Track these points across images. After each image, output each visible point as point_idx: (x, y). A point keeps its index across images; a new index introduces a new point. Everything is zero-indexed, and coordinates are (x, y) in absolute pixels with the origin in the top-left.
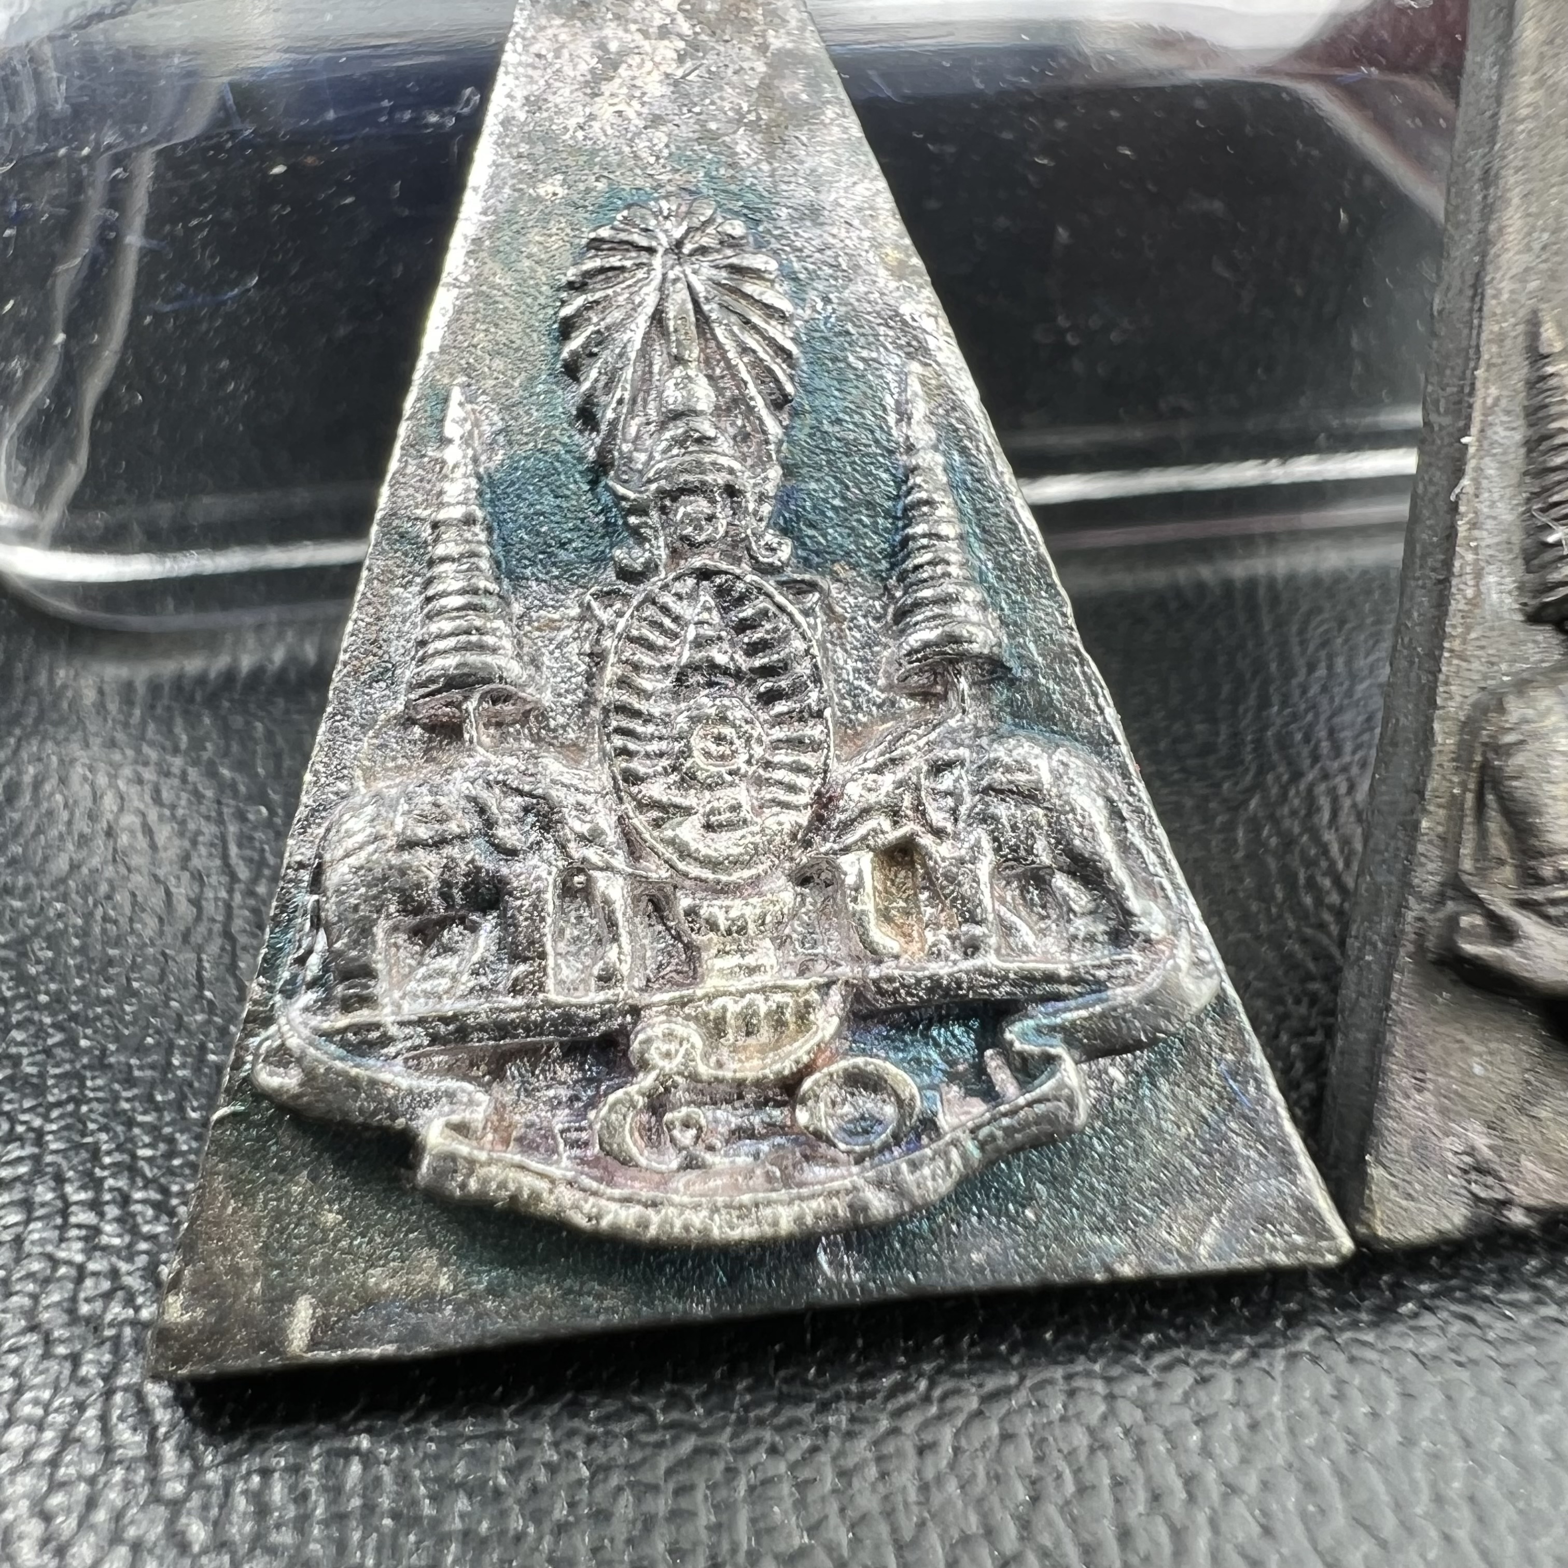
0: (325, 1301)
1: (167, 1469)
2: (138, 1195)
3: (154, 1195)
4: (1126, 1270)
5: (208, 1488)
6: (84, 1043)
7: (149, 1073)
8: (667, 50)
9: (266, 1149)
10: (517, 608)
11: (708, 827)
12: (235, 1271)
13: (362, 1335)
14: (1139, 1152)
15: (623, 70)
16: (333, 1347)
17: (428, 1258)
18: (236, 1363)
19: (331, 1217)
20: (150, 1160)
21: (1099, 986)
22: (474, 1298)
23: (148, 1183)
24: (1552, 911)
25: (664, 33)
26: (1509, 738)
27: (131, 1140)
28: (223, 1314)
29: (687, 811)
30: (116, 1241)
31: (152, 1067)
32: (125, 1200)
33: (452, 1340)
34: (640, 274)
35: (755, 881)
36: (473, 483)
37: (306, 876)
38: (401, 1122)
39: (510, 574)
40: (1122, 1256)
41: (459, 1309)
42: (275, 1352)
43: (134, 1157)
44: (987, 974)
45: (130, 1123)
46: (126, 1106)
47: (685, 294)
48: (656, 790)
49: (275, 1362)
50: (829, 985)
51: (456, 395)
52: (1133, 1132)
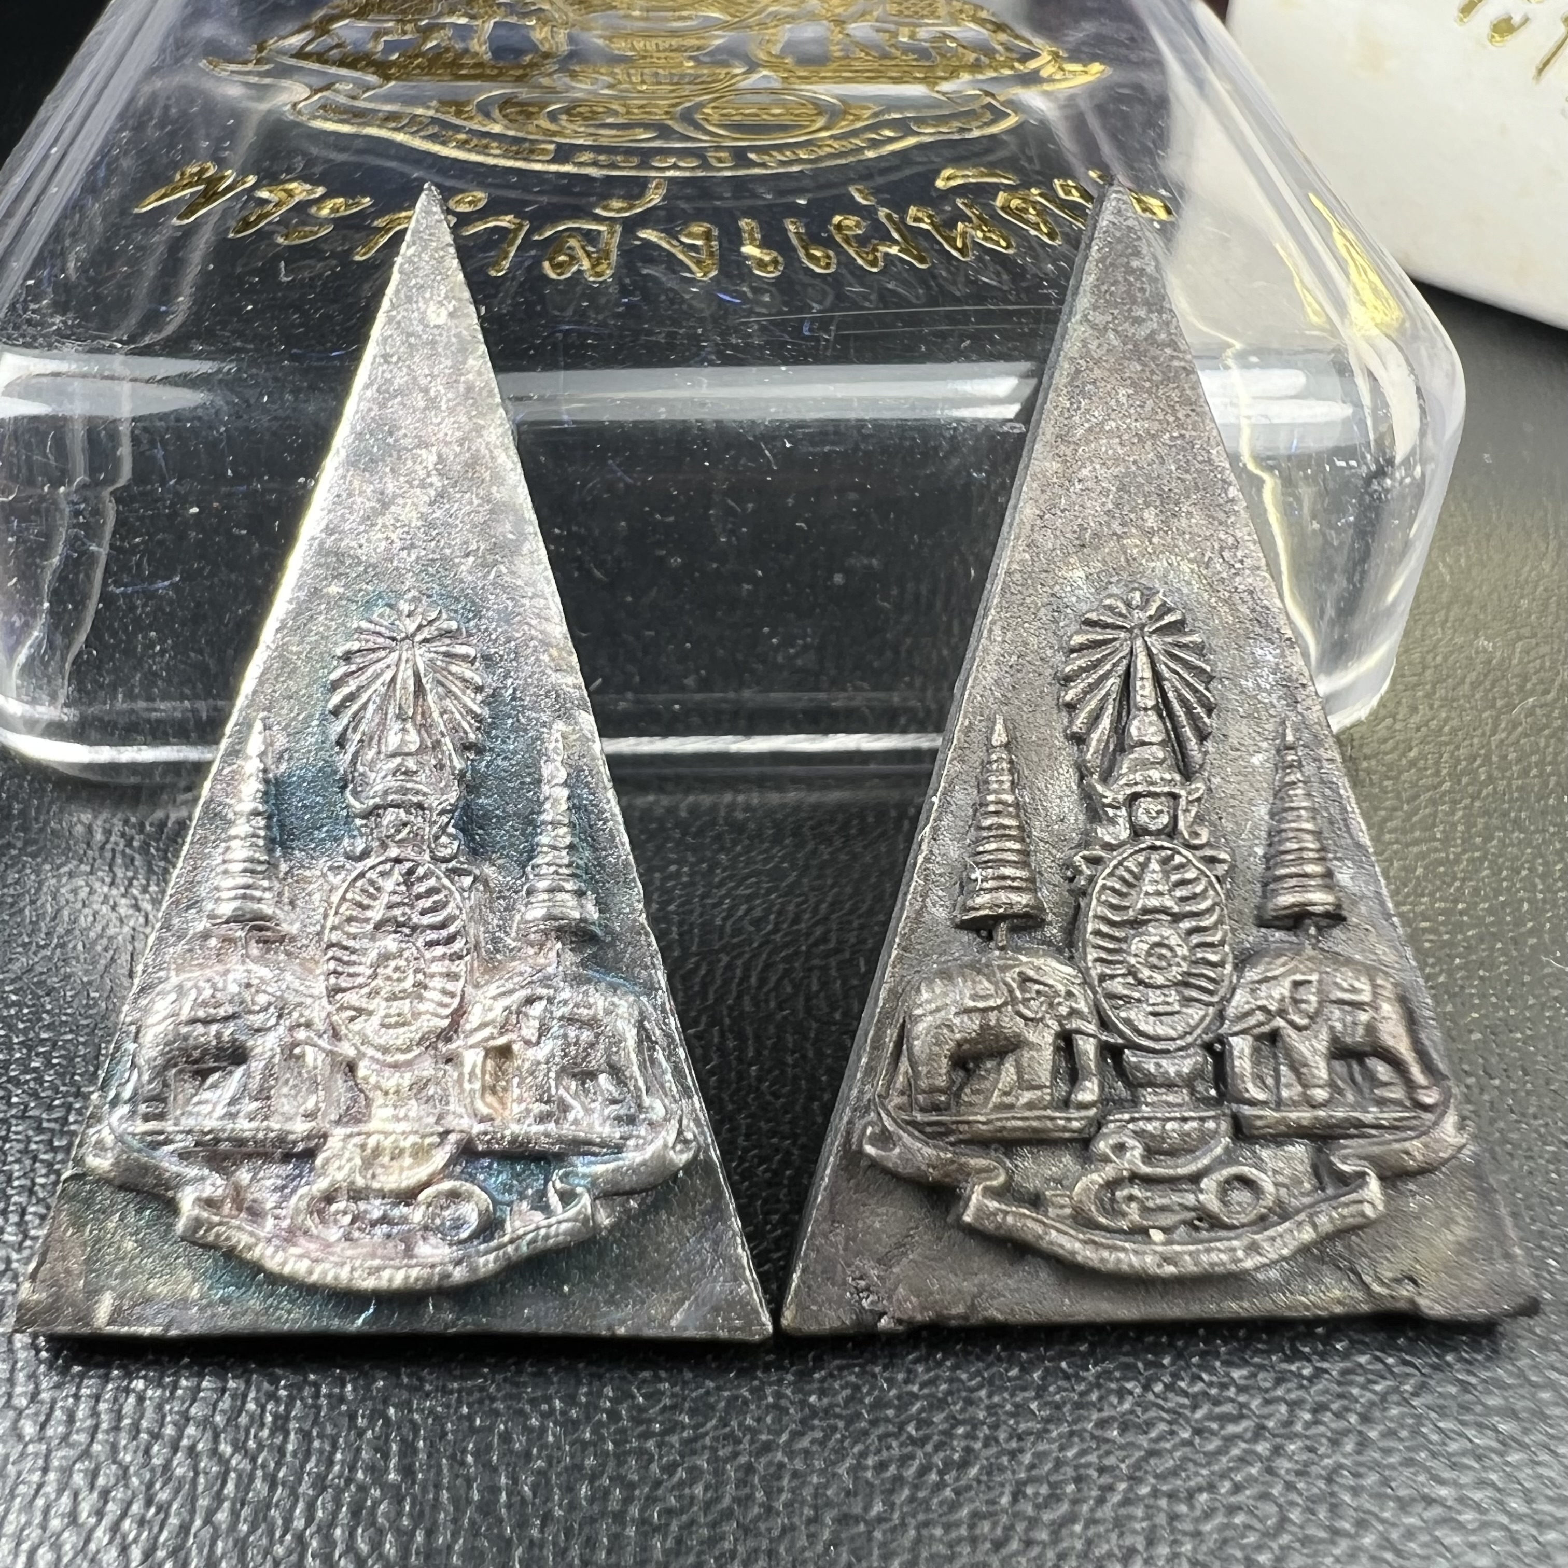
0: (121, 1297)
1: (18, 1390)
2: (31, 1209)
3: (42, 1210)
4: (621, 1331)
5: (42, 1402)
6: (15, 1100)
7: (52, 1125)
8: (423, 498)
9: (93, 1198)
10: (284, 867)
11: (383, 1025)
12: (68, 1272)
13: (140, 1320)
14: (642, 1256)
15: (393, 508)
16: (123, 1325)
17: (186, 1276)
18: (62, 1329)
19: (129, 1245)
20: (43, 1186)
21: (618, 1149)
22: (210, 1305)
23: (39, 1201)
24: (928, 1129)
25: (423, 485)
26: (918, 1012)
27: (33, 1170)
28: (57, 1297)
29: (370, 1013)
30: (13, 1238)
31: (56, 1120)
32: (23, 1212)
33: (194, 1329)
34: (382, 653)
35: (409, 1064)
36: (261, 787)
37: (133, 1028)
38: (170, 1194)
39: (282, 844)
40: (622, 1322)
41: (202, 1309)
42: (87, 1324)
43: (34, 1184)
44: (547, 1135)
45: (35, 1159)
46: (33, 1146)
47: (410, 672)
48: (352, 998)
49: (87, 1330)
50: (447, 1132)
51: (258, 726)
52: (639, 1243)
